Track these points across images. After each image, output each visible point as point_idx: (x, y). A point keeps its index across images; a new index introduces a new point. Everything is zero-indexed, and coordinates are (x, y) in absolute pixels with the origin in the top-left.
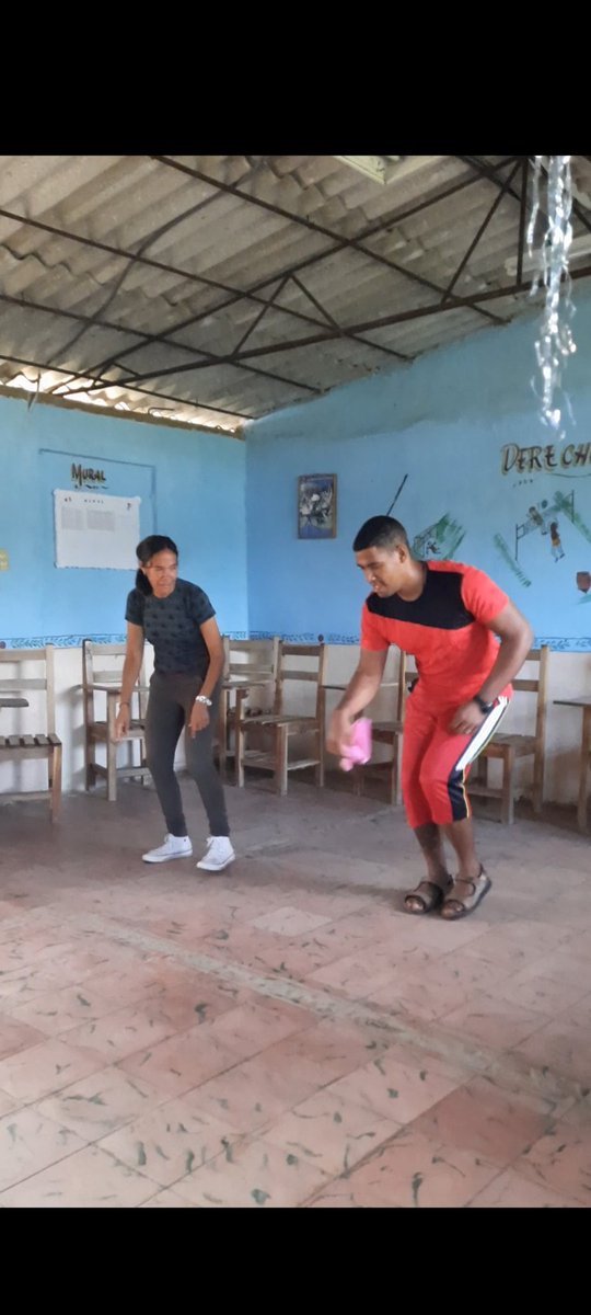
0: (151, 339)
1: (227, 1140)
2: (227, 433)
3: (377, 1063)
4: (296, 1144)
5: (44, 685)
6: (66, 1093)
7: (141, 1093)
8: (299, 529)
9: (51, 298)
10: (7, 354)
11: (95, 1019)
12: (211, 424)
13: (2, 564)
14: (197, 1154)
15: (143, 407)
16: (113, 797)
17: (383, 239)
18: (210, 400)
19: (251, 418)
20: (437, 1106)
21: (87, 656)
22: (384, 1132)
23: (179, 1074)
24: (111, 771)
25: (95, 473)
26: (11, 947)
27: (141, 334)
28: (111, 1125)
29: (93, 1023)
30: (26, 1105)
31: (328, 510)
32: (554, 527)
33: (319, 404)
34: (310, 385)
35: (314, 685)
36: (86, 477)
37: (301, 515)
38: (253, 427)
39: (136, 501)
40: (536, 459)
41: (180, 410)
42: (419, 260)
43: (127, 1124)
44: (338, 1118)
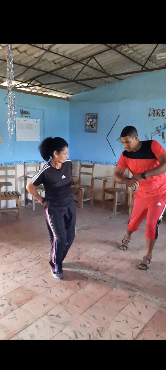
0: (47, 73)
1: (98, 330)
2: (64, 99)
3: (133, 302)
4: (118, 331)
5: (14, 177)
6: (49, 314)
7: (70, 314)
8: (86, 129)
9: (19, 61)
10: (3, 76)
11: (50, 288)
12: (59, 96)
13: (1, 140)
14: (91, 334)
15: (40, 91)
16: (34, 209)
17: (122, 47)
18: (60, 90)
19: (71, 94)
20: (153, 317)
21: (25, 167)
22: (141, 326)
23: (79, 307)
24: (33, 201)
25: (27, 112)
26: (19, 262)
27: (44, 71)
28: (65, 324)
29: (50, 289)
30: (39, 318)
31: (95, 124)
32: (163, 134)
33: (93, 92)
34: (91, 86)
35: (91, 176)
36: (24, 113)
37: (86, 125)
38: (72, 97)
39: (39, 120)
40: (159, 113)
41: (51, 92)
42: (131, 53)
43: (69, 324)
44: (127, 322)
